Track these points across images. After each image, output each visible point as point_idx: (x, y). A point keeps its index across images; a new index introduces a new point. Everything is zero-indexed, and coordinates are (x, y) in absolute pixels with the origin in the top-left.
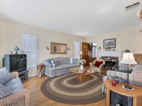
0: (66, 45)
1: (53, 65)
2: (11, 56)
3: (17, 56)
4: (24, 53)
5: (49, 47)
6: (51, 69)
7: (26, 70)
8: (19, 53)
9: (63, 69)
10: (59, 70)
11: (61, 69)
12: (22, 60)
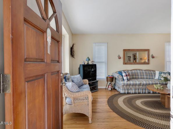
0: (148, 50)
1: (125, 78)
2: (84, 66)
3: (88, 65)
4: (94, 64)
5: (122, 56)
6: (122, 82)
7: (96, 80)
8: (90, 63)
9: (140, 85)
10: (133, 85)
11: (136, 85)
12: (93, 70)
